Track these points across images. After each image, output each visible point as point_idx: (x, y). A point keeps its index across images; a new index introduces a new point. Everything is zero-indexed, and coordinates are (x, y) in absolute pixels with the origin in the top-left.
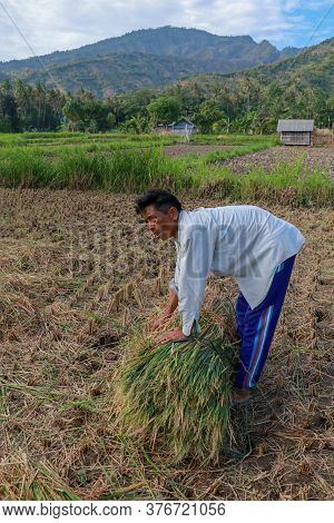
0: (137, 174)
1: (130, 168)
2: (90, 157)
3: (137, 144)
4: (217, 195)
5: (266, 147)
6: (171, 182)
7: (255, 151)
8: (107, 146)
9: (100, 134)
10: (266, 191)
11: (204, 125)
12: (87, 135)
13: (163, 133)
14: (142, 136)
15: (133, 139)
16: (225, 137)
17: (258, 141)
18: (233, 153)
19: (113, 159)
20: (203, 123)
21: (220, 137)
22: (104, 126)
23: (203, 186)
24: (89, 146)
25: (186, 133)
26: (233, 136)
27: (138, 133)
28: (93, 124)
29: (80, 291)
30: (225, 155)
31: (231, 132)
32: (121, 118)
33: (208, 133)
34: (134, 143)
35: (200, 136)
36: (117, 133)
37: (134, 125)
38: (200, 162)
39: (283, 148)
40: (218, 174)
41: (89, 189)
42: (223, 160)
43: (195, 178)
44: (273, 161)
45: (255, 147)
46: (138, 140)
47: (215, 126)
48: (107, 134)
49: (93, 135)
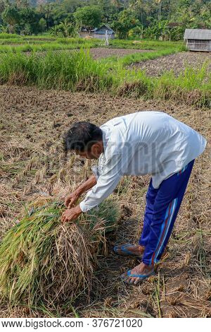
0: (66, 74)
1: (60, 68)
2: (26, 58)
3: (65, 46)
4: (133, 94)
5: (174, 53)
6: (94, 81)
7: (164, 55)
8: (40, 47)
9: (33, 36)
10: (174, 92)
11: (122, 31)
12: (22, 36)
13: (87, 37)
14: (68, 39)
15: (62, 42)
16: (139, 42)
17: (167, 46)
18: (146, 57)
19: (46, 60)
20: (120, 30)
21: (135, 42)
22: (36, 30)
23: (122, 86)
24: (24, 46)
25: (106, 37)
26: (145, 42)
27: (65, 36)
28: (28, 28)
29: (20, 175)
30: (139, 59)
31: (144, 38)
32: (50, 23)
33: (124, 38)
34: (62, 46)
35: (118, 41)
36: (47, 35)
37: (62, 29)
38: (119, 65)
39: (188, 53)
40: (134, 76)
41: (26, 84)
42: (137, 63)
43: (115, 79)
44: (180, 65)
45: (165, 52)
46: (65, 43)
47: (130, 33)
48: (39, 36)
49: (27, 37)
